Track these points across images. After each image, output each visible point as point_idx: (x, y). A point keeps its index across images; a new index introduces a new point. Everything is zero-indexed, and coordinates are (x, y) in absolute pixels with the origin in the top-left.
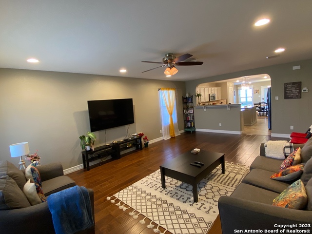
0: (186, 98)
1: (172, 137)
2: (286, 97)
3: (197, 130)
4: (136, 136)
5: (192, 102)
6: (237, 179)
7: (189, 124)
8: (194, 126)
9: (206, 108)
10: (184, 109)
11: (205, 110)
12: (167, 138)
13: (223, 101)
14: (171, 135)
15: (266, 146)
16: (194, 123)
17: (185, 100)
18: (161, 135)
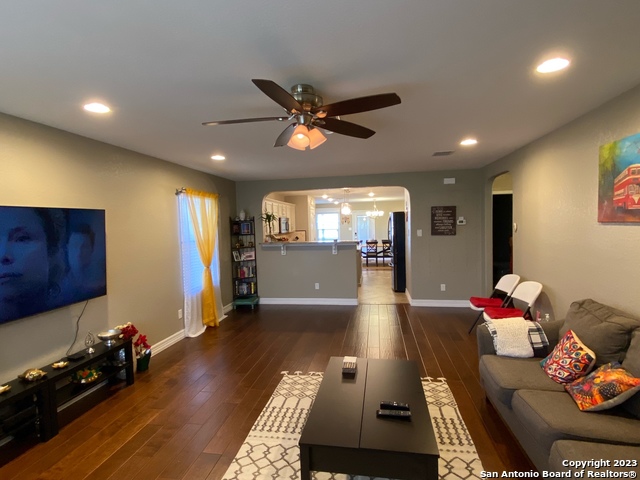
0: (238, 223)
1: (209, 328)
2: (435, 232)
3: (263, 301)
4: (112, 338)
5: (252, 233)
6: (452, 420)
7: (244, 289)
8: (256, 292)
9: (287, 248)
10: (233, 249)
11: (283, 253)
12: (195, 331)
13: (299, 234)
14: (206, 320)
15: (495, 333)
16: (256, 284)
17: (235, 227)
18: (181, 325)
